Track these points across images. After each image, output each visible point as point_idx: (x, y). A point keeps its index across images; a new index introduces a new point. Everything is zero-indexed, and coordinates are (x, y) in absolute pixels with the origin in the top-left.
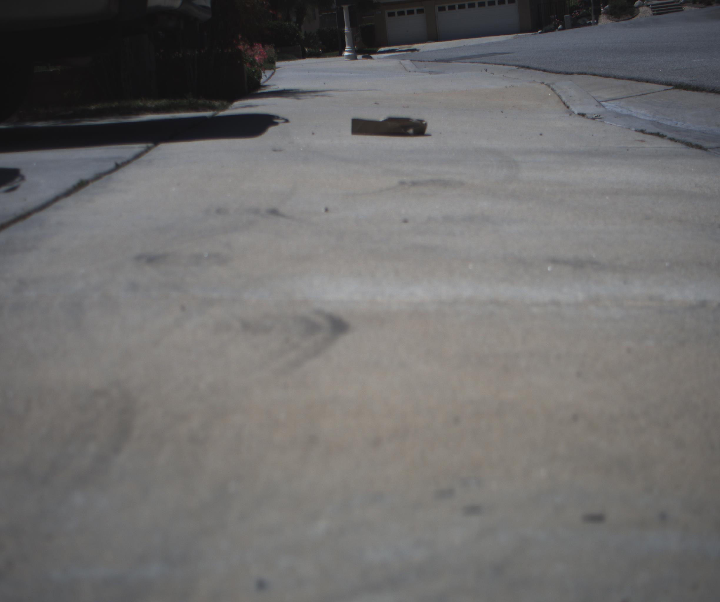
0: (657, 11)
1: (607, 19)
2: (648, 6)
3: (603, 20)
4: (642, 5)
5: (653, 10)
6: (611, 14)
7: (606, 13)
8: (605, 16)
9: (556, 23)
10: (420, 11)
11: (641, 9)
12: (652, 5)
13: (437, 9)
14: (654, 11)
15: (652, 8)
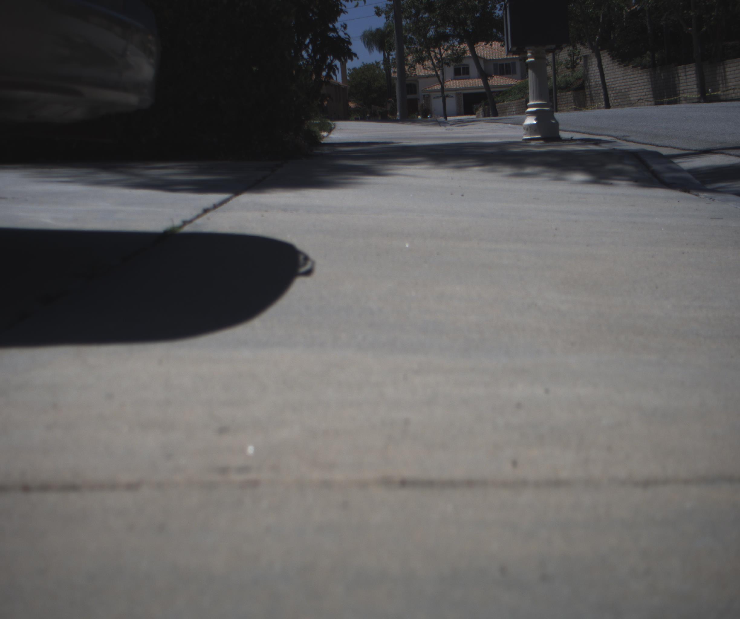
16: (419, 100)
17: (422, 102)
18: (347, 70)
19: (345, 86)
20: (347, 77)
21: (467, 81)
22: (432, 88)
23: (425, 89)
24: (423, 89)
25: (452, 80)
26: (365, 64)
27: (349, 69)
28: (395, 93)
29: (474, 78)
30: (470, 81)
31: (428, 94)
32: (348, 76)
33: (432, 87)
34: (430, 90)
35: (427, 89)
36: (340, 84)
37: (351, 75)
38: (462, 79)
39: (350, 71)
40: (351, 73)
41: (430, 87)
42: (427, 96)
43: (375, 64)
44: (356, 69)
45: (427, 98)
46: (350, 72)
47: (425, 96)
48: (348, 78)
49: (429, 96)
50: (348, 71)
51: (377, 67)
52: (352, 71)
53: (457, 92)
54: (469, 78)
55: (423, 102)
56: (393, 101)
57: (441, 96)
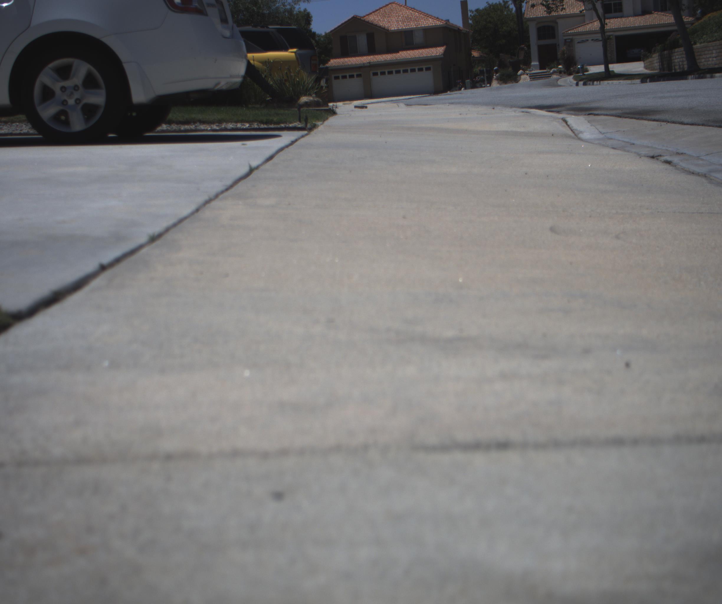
0: (533, 78)
1: (498, 84)
2: (527, 74)
3: (495, 84)
4: (524, 74)
5: (530, 77)
6: (501, 80)
7: (497, 79)
8: (496, 81)
9: (460, 86)
10: (359, 76)
11: (522, 77)
12: (530, 74)
13: (371, 74)
14: (531, 79)
15: (530, 76)
16: (559, 45)
17: (563, 48)
18: (469, 12)
19: (466, 31)
20: (469, 20)
21: (619, 19)
22: (576, 31)
23: (567, 31)
24: (564, 32)
26: (491, 4)
27: (471, 11)
28: (528, 38)
29: (628, 17)
30: (624, 19)
31: (571, 37)
32: (471, 20)
33: (575, 28)
34: (572, 33)
35: (570, 32)
36: (460, 28)
37: (474, 18)
38: (613, 18)
39: (473, 13)
40: (474, 16)
41: (573, 29)
42: (570, 40)
43: (503, 4)
44: (480, 10)
45: (569, 43)
46: (472, 15)
47: (567, 40)
48: (470, 22)
49: (572, 40)
50: (469, 14)
51: (505, 7)
52: (475, 13)
54: (622, 17)
55: (565, 48)
56: (525, 48)
57: (588, 40)
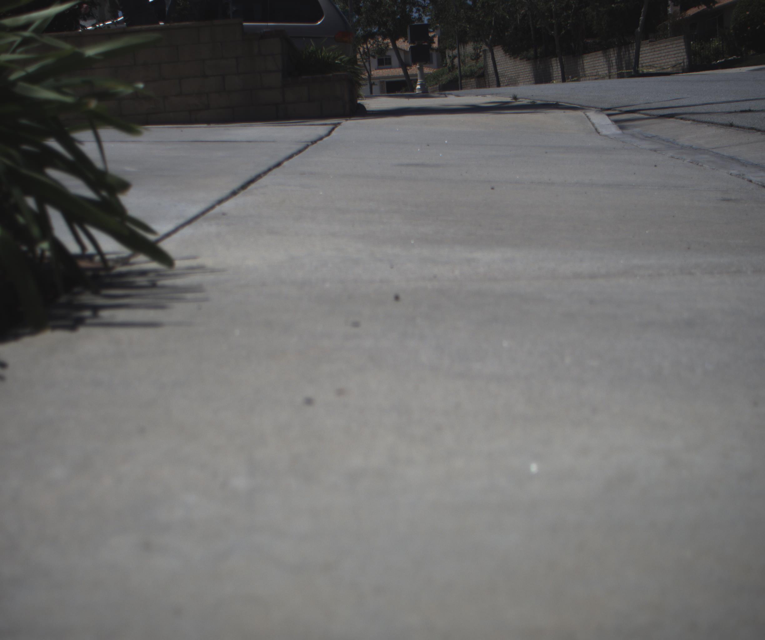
21: (389, 70)
25: (376, 70)
29: (395, 68)
30: (392, 70)
38: (385, 69)
53: (382, 80)
54: (391, 68)
57: (367, 84)
